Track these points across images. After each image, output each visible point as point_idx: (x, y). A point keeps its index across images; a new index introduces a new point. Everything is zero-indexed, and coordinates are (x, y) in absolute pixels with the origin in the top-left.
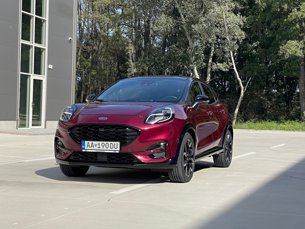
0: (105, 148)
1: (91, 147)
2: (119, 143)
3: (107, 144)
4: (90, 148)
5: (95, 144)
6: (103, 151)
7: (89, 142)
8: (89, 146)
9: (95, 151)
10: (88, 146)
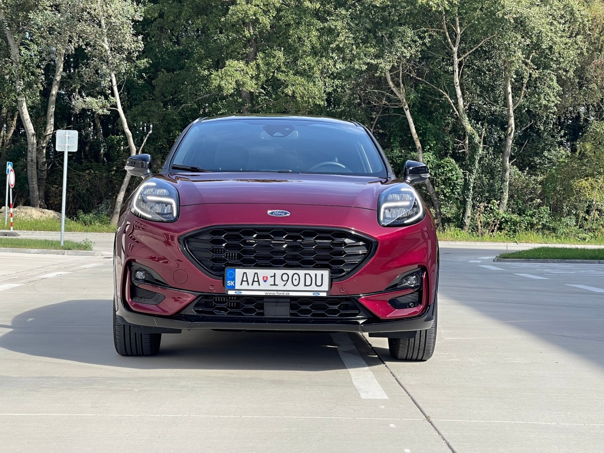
0: (289, 286)
1: (252, 285)
2: (326, 273)
3: (296, 277)
4: (250, 287)
5: (264, 277)
6: (285, 294)
7: (248, 271)
8: (247, 281)
9: (263, 293)
10: (242, 281)
